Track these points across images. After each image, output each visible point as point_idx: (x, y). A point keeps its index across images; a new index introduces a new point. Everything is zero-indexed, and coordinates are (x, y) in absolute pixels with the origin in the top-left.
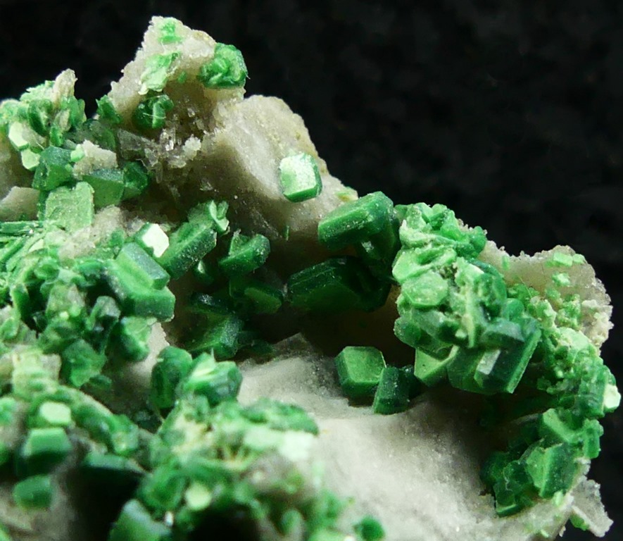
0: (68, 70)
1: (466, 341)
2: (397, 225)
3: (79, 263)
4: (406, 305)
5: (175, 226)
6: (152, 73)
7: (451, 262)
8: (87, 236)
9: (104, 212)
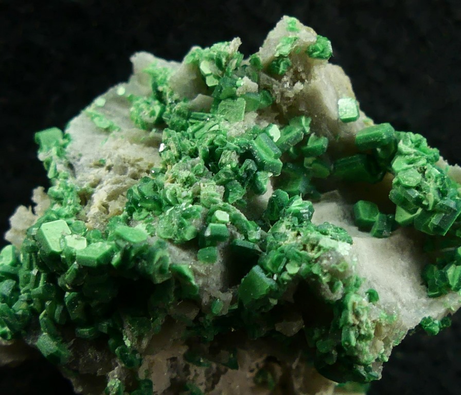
0: (238, 38)
1: (428, 206)
2: (396, 142)
3: (237, 140)
4: (398, 184)
5: (282, 126)
6: (283, 46)
7: (423, 165)
8: (241, 126)
9: (249, 114)
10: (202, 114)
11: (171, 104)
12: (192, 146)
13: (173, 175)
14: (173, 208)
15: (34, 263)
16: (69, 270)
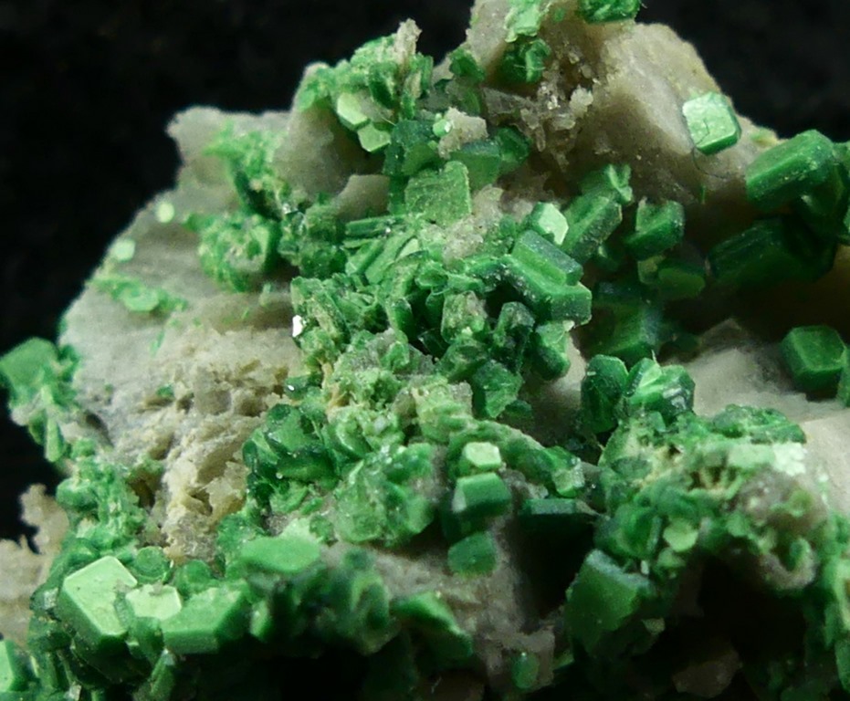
0: (409, 21)
3: (470, 264)
5: (565, 202)
6: (520, 12)
8: (470, 228)
9: (481, 195)
10: (369, 220)
11: (290, 216)
12: (367, 304)
13: (341, 386)
14: (361, 464)
15: (68, 673)
16: (154, 673)
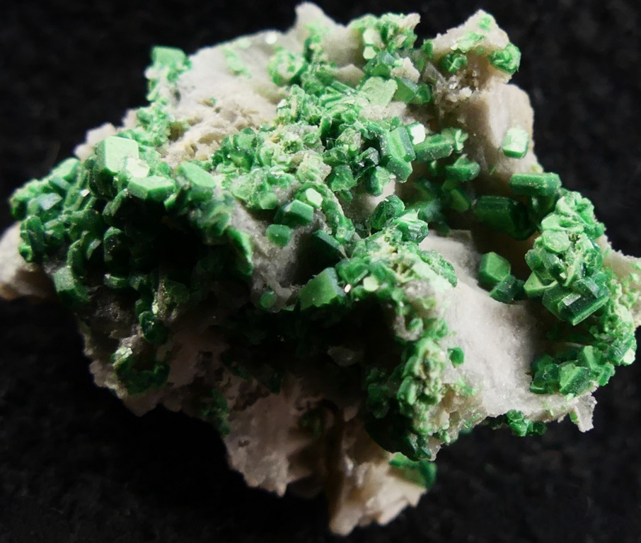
0: (417, 14)
1: (564, 281)
2: (558, 197)
3: (369, 123)
4: (541, 244)
6: (464, 40)
7: (578, 233)
8: (381, 111)
9: (396, 103)
13: (279, 135)
15: (88, 183)
16: (116, 197)
